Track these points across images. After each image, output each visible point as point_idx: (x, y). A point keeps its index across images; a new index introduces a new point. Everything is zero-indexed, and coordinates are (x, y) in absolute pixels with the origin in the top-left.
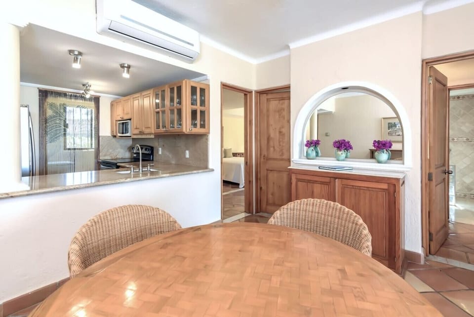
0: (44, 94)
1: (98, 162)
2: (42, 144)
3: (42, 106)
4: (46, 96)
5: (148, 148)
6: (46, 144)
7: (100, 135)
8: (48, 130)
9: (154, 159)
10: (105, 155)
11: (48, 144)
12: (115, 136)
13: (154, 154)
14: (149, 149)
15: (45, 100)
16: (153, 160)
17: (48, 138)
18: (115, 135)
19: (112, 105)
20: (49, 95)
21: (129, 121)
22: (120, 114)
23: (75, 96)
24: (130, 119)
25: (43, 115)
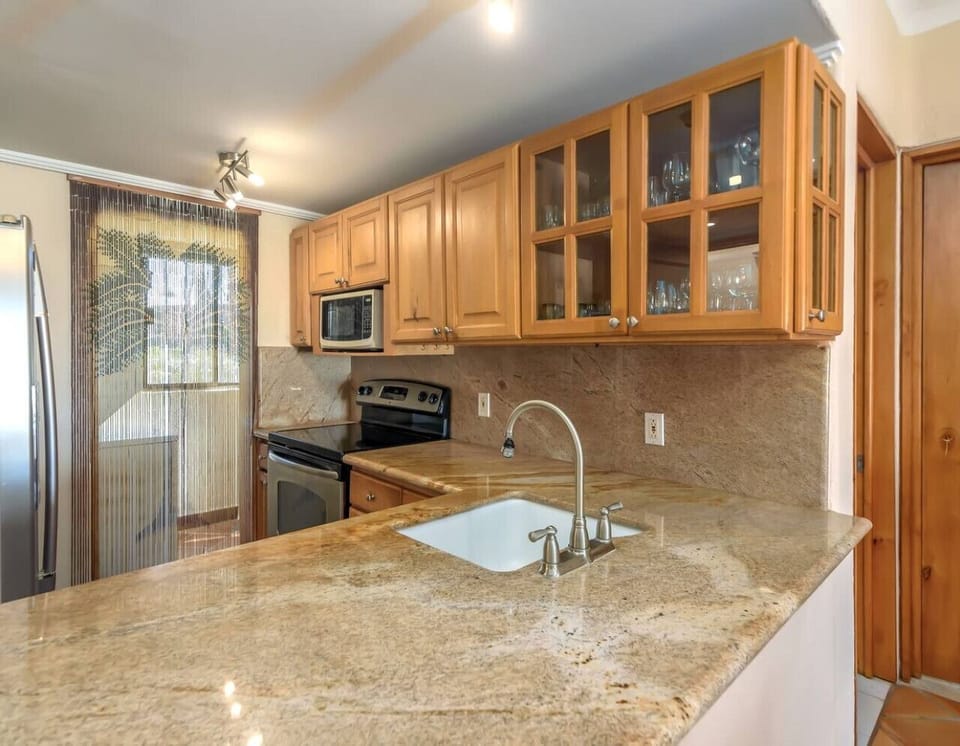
0: (88, 198)
1: (255, 439)
2: (81, 378)
3: (80, 240)
4: (95, 208)
5: (430, 391)
6: (94, 378)
7: (261, 343)
8: (101, 327)
9: (453, 436)
10: (275, 413)
11: (101, 381)
12: (304, 349)
13: (454, 415)
14: (435, 397)
15: (91, 221)
16: (448, 437)
17: (100, 357)
18: (309, 343)
19: (297, 241)
20: (103, 202)
21: (371, 292)
22: (331, 266)
23: (188, 210)
24: (379, 287)
25: (85, 276)
